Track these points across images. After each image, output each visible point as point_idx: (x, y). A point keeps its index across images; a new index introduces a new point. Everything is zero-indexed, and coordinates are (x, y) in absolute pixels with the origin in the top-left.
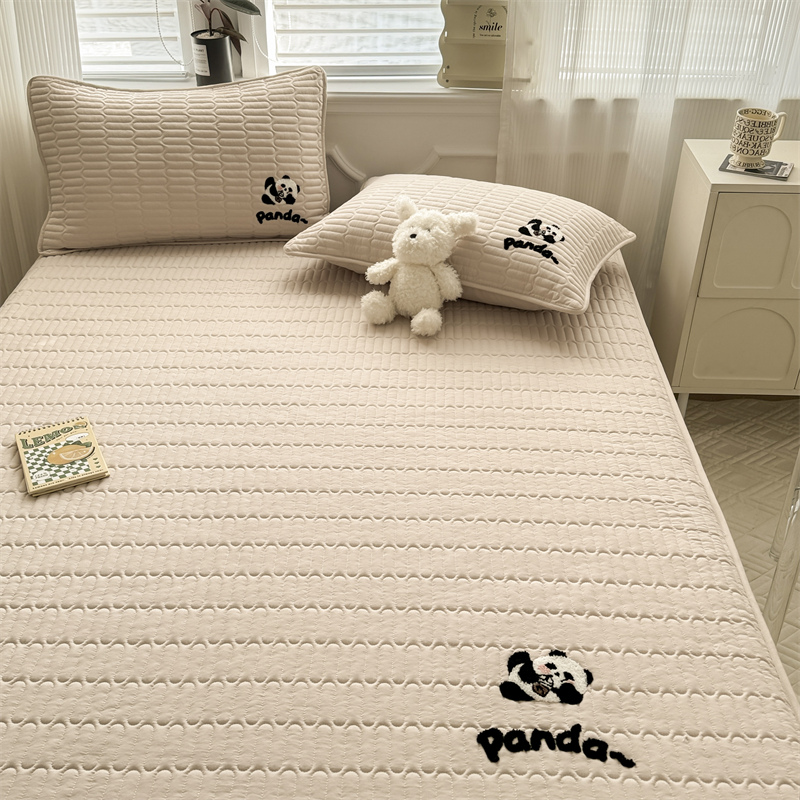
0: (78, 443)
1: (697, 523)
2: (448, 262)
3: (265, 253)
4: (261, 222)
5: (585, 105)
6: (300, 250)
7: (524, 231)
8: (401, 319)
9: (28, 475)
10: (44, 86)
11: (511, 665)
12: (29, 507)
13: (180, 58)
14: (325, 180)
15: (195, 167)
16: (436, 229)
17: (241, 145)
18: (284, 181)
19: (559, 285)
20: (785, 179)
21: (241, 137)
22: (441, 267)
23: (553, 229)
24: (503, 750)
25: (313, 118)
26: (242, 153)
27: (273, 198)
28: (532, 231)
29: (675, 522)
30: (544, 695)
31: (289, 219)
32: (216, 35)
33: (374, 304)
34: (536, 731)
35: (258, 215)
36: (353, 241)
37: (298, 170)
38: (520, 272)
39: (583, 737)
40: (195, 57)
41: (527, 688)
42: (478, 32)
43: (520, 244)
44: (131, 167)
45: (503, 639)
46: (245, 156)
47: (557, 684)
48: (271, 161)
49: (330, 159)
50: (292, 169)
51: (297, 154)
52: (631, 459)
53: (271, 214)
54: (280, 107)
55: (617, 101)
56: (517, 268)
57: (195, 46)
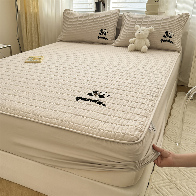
0: (39, 58)
4: (98, 39)
9: (27, 60)
11: (93, 92)
18: (105, 30)
21: (98, 20)
22: (146, 39)
25: (115, 19)
26: (97, 23)
34: (90, 99)
40: (94, 6)
41: (93, 94)
42: (155, 2)
47: (100, 95)
48: (103, 26)
50: (107, 28)
51: (109, 25)
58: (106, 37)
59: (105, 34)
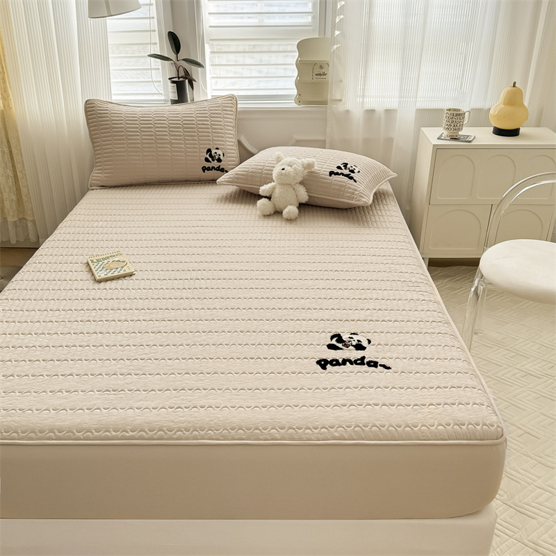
0: (119, 261)
1: (423, 289)
2: (301, 183)
3: (206, 187)
4: (204, 172)
5: (371, 112)
6: (225, 181)
7: (339, 168)
8: (278, 213)
9: (95, 273)
10: (93, 104)
11: (332, 338)
12: (97, 286)
13: (162, 92)
14: (237, 151)
15: (171, 143)
16: (295, 166)
17: (194, 132)
18: (216, 151)
19: (357, 192)
20: (470, 142)
21: (195, 128)
22: (297, 185)
23: (354, 167)
24: (329, 365)
25: (231, 119)
26: (195, 136)
27: (210, 159)
28: (343, 168)
29: (413, 288)
30: (347, 347)
31: (219, 170)
32: (181, 79)
33: (264, 204)
34: (344, 359)
35: (203, 168)
36: (252, 176)
37: (223, 145)
38: (337, 187)
39: (366, 361)
40: (170, 90)
41: (340, 345)
42: (315, 77)
43: (337, 174)
44: (138, 143)
45: (328, 330)
46: (196, 138)
47: (354, 343)
48: (209, 140)
49: (239, 143)
50: (220, 145)
51: (223, 137)
52: (393, 266)
53: (209, 167)
54: (214, 114)
55: (387, 111)
56: (336, 185)
57: (170, 84)
58: (222, 165)
59: (219, 160)
